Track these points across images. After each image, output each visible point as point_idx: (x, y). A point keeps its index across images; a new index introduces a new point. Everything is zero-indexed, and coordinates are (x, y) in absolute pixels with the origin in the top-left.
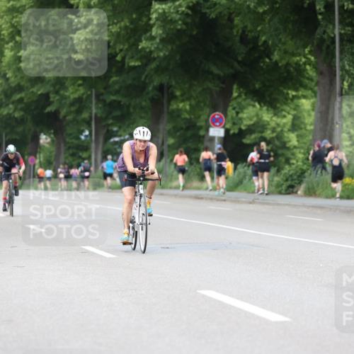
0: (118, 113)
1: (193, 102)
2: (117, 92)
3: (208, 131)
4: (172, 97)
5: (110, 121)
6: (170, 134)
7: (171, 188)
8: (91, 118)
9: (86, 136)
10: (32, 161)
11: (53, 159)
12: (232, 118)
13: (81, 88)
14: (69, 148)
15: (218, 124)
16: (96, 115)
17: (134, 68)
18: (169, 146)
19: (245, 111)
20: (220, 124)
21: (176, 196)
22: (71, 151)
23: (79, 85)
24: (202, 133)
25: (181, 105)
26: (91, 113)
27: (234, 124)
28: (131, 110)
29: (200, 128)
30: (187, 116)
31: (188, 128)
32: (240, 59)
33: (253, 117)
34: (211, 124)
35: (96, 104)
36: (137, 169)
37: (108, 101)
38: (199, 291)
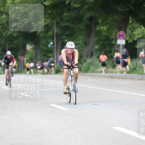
0: (68, 33)
1: (108, 26)
2: (67, 21)
3: (116, 41)
4: (97, 23)
5: (64, 37)
6: (96, 43)
7: (97, 72)
8: (53, 34)
9: (51, 45)
10: (23, 59)
11: (33, 57)
12: (129, 34)
13: (48, 19)
14: (42, 51)
15: (122, 37)
16: (56, 33)
17: (77, 8)
18: (96, 50)
19: (136, 30)
20: (123, 38)
21: (100, 76)
22: (43, 53)
23: (47, 18)
24: (113, 42)
25: (102, 28)
26: (54, 32)
27: (130, 37)
28: (75, 31)
29: (112, 40)
30: (105, 34)
31: (106, 40)
33: (141, 34)
34: (118, 37)
35: (57, 27)
36: (69, 63)
37: (62, 26)
38: (113, 128)
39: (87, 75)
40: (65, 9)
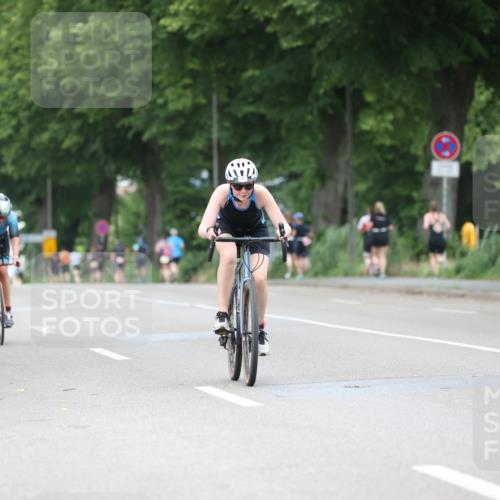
0: (257, 138)
1: (401, 113)
2: (258, 98)
3: (428, 166)
4: (360, 106)
6: (359, 174)
8: (210, 147)
9: (203, 181)
10: (103, 229)
13: (188, 92)
15: (447, 153)
16: (219, 141)
18: (357, 195)
20: (452, 154)
21: (372, 289)
23: (186, 87)
24: (419, 167)
26: (210, 139)
28: (283, 133)
32: (486, 31)
34: (434, 154)
35: (220, 120)
37: (240, 115)
38: (415, 468)
39: (325, 286)
40: (252, 55)
